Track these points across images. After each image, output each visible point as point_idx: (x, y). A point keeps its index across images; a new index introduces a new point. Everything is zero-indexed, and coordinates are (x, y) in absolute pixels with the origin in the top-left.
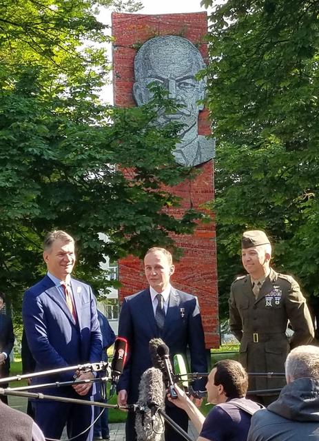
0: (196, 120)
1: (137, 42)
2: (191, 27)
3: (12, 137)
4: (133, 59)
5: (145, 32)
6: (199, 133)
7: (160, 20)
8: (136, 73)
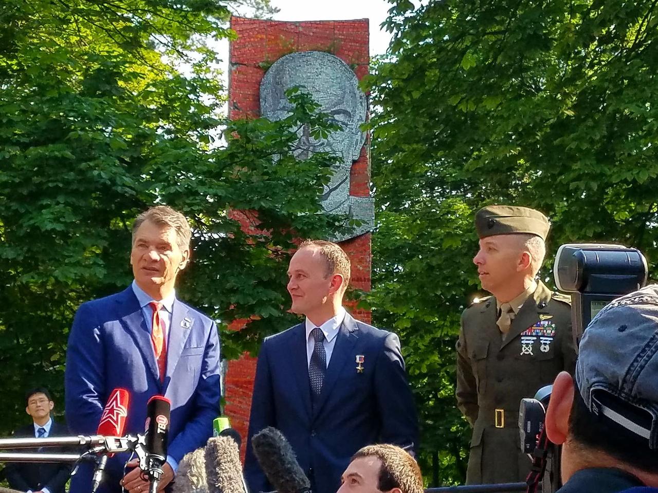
0: (348, 174)
1: (265, 59)
2: (344, 40)
3: (68, 153)
4: (259, 83)
5: (278, 46)
6: (352, 193)
7: (301, 29)
8: (262, 104)
